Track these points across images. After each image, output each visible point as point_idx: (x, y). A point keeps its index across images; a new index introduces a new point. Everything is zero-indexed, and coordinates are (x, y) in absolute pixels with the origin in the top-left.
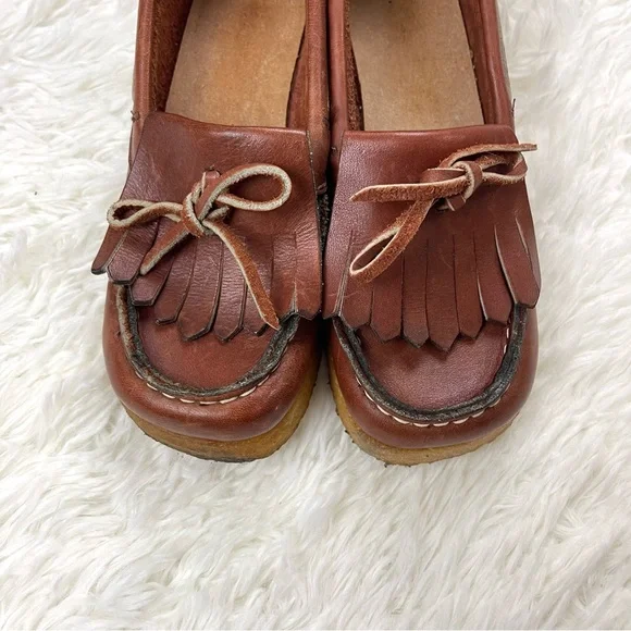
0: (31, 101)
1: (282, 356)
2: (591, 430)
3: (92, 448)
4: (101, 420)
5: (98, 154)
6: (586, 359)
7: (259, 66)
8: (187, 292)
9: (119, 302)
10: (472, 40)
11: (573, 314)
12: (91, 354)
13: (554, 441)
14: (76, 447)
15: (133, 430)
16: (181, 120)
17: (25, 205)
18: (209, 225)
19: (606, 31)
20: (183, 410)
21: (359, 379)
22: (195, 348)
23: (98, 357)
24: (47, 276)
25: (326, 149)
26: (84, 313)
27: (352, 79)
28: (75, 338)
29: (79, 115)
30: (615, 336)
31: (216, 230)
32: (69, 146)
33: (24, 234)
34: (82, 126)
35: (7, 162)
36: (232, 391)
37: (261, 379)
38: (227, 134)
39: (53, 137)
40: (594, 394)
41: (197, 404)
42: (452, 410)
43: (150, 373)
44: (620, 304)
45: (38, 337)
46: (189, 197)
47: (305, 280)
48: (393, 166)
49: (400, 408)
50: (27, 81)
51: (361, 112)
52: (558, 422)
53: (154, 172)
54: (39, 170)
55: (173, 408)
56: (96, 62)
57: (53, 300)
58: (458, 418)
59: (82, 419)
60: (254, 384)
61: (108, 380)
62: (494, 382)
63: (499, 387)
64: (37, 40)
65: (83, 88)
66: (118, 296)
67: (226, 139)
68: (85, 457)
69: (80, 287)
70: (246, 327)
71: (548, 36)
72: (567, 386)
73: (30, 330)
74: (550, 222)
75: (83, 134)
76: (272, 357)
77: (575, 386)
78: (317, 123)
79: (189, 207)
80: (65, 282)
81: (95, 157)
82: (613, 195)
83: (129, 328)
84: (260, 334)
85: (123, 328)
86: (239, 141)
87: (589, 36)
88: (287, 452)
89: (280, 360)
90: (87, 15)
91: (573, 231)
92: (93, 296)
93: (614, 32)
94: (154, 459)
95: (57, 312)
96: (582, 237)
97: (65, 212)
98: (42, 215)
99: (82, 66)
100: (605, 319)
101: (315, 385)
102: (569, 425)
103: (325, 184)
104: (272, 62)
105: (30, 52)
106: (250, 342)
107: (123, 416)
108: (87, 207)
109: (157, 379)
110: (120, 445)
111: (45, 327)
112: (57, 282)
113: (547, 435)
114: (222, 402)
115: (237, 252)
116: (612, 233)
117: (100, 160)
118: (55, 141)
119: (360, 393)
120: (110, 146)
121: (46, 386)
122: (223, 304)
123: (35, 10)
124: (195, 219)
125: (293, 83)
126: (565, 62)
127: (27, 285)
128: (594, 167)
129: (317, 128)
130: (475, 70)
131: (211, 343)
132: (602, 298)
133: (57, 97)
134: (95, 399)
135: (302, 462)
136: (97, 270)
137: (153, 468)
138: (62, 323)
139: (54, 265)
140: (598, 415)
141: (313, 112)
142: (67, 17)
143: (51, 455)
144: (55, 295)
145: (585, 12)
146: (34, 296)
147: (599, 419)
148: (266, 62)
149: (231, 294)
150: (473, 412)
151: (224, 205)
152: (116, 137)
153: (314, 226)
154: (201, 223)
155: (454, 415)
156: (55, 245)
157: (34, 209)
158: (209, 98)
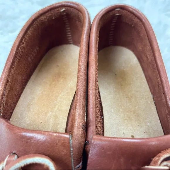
7: (58, 97)
10: (152, 91)
25: (83, 143)
27: (98, 106)
51: (103, 119)
103: (81, 163)
104: (64, 95)
129: (78, 131)
130: (155, 103)
141: (77, 122)
148: (61, 95)
158: (33, 109)
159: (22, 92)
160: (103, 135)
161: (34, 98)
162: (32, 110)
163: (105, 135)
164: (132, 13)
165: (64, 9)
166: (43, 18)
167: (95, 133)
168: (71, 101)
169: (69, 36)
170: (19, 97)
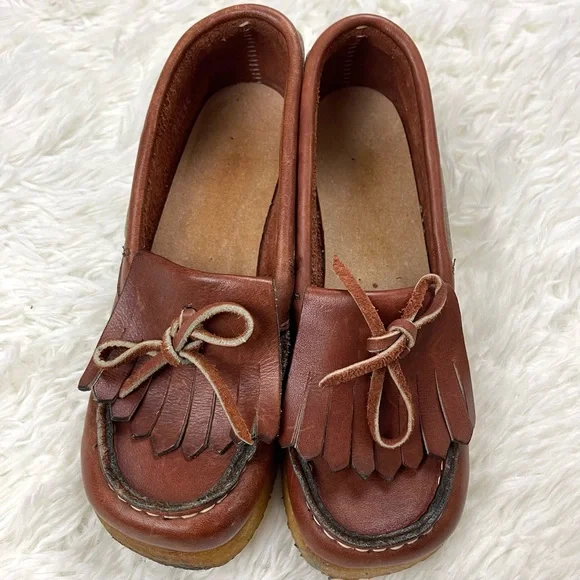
0: (34, 222)
1: (240, 476)
2: (515, 552)
3: (63, 548)
4: (74, 521)
5: (91, 272)
6: (512, 485)
7: (237, 209)
8: (161, 410)
9: (98, 416)
11: (502, 442)
12: (69, 459)
13: (482, 561)
14: (49, 547)
15: (102, 533)
16: (166, 261)
17: (21, 317)
18: (185, 355)
19: (539, 187)
20: (148, 522)
21: (309, 503)
22: (163, 462)
23: (75, 462)
24: (36, 384)
26: (67, 419)
28: (55, 443)
29: (75, 237)
30: (539, 464)
31: (192, 359)
32: (64, 265)
33: (18, 345)
34: (77, 247)
35: (6, 276)
36: (194, 507)
37: (220, 497)
38: (205, 279)
39: (51, 255)
40: (519, 518)
41: (161, 518)
42: (389, 538)
43: (121, 486)
44: (543, 436)
45: (23, 440)
46: (168, 331)
47: (265, 407)
48: (346, 320)
49: (343, 534)
50: (32, 203)
51: (323, 254)
52: (487, 542)
53: (139, 303)
54: (36, 285)
55: (140, 519)
56: (95, 190)
57: (39, 407)
58: (394, 545)
59: (56, 520)
60: (214, 502)
61: (83, 485)
62: (427, 512)
63: (432, 517)
64: (44, 167)
65: (81, 213)
66: (98, 411)
67: (204, 284)
68: (56, 557)
69: (65, 395)
70: (211, 445)
71: (488, 192)
72: (496, 509)
73: (16, 433)
74: (485, 355)
75: (77, 254)
76: (231, 477)
77: (502, 510)
78: (283, 270)
79: (168, 340)
80: (52, 390)
81: (87, 275)
82: (542, 335)
83: (105, 442)
84: (223, 453)
85: (100, 441)
86: (215, 285)
87: (524, 193)
88: (241, 560)
89: (239, 479)
90: (90, 148)
91: (505, 366)
92: (76, 404)
93: (546, 189)
94: (120, 559)
95: (42, 418)
96: (513, 370)
97: (56, 324)
98: (35, 327)
99: (82, 193)
100: (530, 448)
101: (270, 497)
102: (496, 545)
103: (287, 322)
104: (249, 207)
105: (37, 177)
106: (213, 460)
107: (94, 518)
108: (75, 321)
109: (127, 492)
110: (89, 546)
111: (29, 432)
112: (43, 390)
113: (476, 555)
114: (184, 517)
115: (212, 377)
116: (539, 368)
117: (91, 278)
118: (52, 259)
119: (308, 516)
120: (101, 267)
121: (26, 488)
122: (192, 423)
123: (44, 141)
124: (173, 351)
125: (266, 226)
126: (503, 213)
127: (17, 392)
128: (525, 307)
129: (282, 274)
131: (178, 459)
132: (529, 428)
133: (57, 219)
134: (69, 502)
135: (254, 571)
136: (83, 387)
137: (118, 569)
138: (46, 428)
139: (42, 375)
140: (523, 538)
141: (281, 261)
142: (73, 148)
143: (24, 553)
144: (42, 402)
145: (522, 171)
146: (22, 401)
147: (523, 542)
148: (243, 207)
149: (200, 414)
150: (409, 540)
151: (198, 339)
152: (108, 258)
153: (276, 360)
154: (178, 354)
155: (391, 542)
156: (44, 355)
157: (28, 320)
158: (192, 234)
159: (165, 199)
160: (323, 287)
161: (190, 212)
162: (189, 236)
163: (327, 285)
164: (389, 36)
165: (246, 23)
166: (202, 41)
167: (309, 283)
168: (264, 220)
169: (254, 64)
170: (162, 208)
